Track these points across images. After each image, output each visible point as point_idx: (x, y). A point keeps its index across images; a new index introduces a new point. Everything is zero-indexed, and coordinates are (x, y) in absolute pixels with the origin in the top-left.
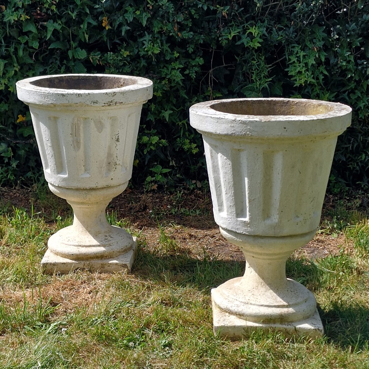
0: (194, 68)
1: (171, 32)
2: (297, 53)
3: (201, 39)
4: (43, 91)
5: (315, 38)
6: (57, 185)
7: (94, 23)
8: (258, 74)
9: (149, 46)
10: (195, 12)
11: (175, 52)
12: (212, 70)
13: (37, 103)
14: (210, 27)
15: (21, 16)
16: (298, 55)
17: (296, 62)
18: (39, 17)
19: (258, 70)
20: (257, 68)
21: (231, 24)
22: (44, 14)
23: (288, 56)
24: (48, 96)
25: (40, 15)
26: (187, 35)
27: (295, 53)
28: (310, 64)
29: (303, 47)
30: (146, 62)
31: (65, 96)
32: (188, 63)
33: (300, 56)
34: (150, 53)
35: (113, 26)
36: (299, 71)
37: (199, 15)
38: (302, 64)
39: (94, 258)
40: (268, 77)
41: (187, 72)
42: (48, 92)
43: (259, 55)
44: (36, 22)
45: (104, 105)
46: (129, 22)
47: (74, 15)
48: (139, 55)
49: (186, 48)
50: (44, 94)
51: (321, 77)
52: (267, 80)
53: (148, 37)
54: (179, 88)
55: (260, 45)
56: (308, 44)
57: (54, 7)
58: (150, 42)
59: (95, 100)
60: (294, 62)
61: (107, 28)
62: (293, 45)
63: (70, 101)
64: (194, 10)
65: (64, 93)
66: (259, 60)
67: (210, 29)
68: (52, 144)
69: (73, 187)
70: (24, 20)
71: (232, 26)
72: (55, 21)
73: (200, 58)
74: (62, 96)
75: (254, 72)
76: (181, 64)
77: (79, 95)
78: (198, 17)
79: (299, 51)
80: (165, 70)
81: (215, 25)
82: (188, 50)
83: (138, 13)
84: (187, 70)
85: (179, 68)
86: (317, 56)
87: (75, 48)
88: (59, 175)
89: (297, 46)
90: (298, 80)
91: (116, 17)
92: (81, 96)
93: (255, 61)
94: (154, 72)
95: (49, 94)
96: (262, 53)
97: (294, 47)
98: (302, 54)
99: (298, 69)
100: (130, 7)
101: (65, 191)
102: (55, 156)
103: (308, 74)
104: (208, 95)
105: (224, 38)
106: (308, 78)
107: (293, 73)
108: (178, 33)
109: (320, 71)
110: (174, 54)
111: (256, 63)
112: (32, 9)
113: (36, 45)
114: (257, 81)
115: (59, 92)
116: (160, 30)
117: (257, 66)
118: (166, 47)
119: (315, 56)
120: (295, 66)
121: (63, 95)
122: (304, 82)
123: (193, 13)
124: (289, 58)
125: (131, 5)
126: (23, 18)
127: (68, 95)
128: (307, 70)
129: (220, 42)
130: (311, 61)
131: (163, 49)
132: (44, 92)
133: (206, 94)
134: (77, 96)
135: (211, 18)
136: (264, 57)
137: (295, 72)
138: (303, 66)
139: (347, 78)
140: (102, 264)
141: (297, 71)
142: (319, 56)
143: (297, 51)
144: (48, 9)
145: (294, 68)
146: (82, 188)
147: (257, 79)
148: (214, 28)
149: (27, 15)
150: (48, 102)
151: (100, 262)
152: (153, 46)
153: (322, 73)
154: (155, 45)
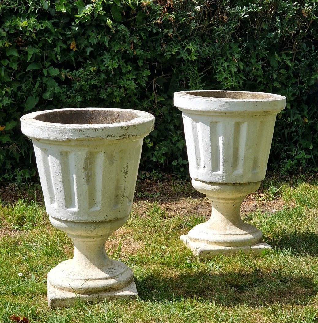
0: (144, 78)
1: (128, 51)
2: (222, 64)
3: (149, 55)
4: (58, 127)
5: (233, 52)
6: (65, 220)
7: (65, 46)
8: (193, 81)
9: (109, 62)
10: (144, 34)
11: (129, 66)
12: (155, 79)
13: (52, 139)
14: (154, 45)
15: (5, 44)
16: (223, 65)
17: (222, 70)
18: (20, 43)
19: (193, 78)
20: (192, 76)
21: (171, 43)
22: (24, 41)
23: (216, 66)
24: (64, 131)
25: (21, 42)
26: (139, 52)
27: (220, 64)
28: (233, 72)
29: (226, 59)
30: (105, 75)
31: (82, 131)
32: (138, 75)
33: (225, 66)
34: (110, 68)
35: (79, 48)
36: (225, 77)
37: (147, 37)
38: (227, 72)
39: (103, 291)
40: (202, 83)
41: (138, 82)
42: (64, 128)
43: (194, 66)
44: (17, 47)
45: (118, 138)
46: (93, 44)
47: (50, 41)
48: (100, 70)
49: (137, 63)
50: (60, 129)
51: (241, 82)
52: (200, 85)
53: (107, 55)
54: (131, 95)
55: (196, 58)
56: (229, 56)
57: (34, 35)
58: (109, 60)
59: (110, 133)
60: (221, 70)
61: (74, 50)
62: (218, 58)
63: (87, 135)
64: (143, 33)
65: (81, 128)
66: (193, 70)
67: (154, 47)
68: (63, 178)
69: (83, 221)
70: (7, 46)
71: (172, 44)
72: (33, 46)
73: (147, 70)
74: (78, 131)
75: (190, 79)
76: (133, 75)
77: (96, 130)
78: (146, 38)
79: (223, 62)
80: (121, 81)
81: (158, 44)
82: (138, 64)
83: (100, 37)
84: (138, 80)
85: (132, 79)
86: (237, 65)
87: (49, 67)
88: (67, 209)
89: (221, 59)
90: (225, 84)
91: (81, 41)
92: (98, 130)
93: (191, 70)
94: (112, 82)
95: (65, 130)
96: (196, 64)
97: (219, 59)
98: (226, 64)
99: (224, 76)
100: (92, 32)
101: (73, 225)
102: (65, 190)
103: (232, 80)
104: (152, 100)
105: (168, 53)
106: (233, 82)
107: (221, 79)
108: (134, 51)
109: (240, 77)
110: (127, 68)
111: (192, 72)
112: (13, 37)
113: (15, 66)
114: (193, 86)
115: (75, 128)
116: (119, 49)
117: (192, 75)
118: (122, 62)
119: (236, 65)
120: (221, 74)
121: (80, 130)
122: (231, 86)
123: (142, 36)
124: (216, 67)
125: (93, 31)
126: (7, 45)
127: (85, 130)
128: (232, 76)
129: (165, 57)
130: (234, 70)
131: (120, 64)
132: (60, 128)
133: (151, 99)
134: (94, 130)
135: (153, 39)
136: (197, 68)
137: (223, 78)
138: (228, 74)
139: (258, 82)
140: (111, 297)
141: (224, 77)
142: (238, 65)
143: (222, 62)
144: (28, 37)
145: (221, 75)
146: (92, 221)
147: (193, 85)
148: (158, 47)
149: (9, 42)
150: (63, 137)
151: (109, 295)
152: (112, 62)
153: (241, 78)
154: (114, 61)
